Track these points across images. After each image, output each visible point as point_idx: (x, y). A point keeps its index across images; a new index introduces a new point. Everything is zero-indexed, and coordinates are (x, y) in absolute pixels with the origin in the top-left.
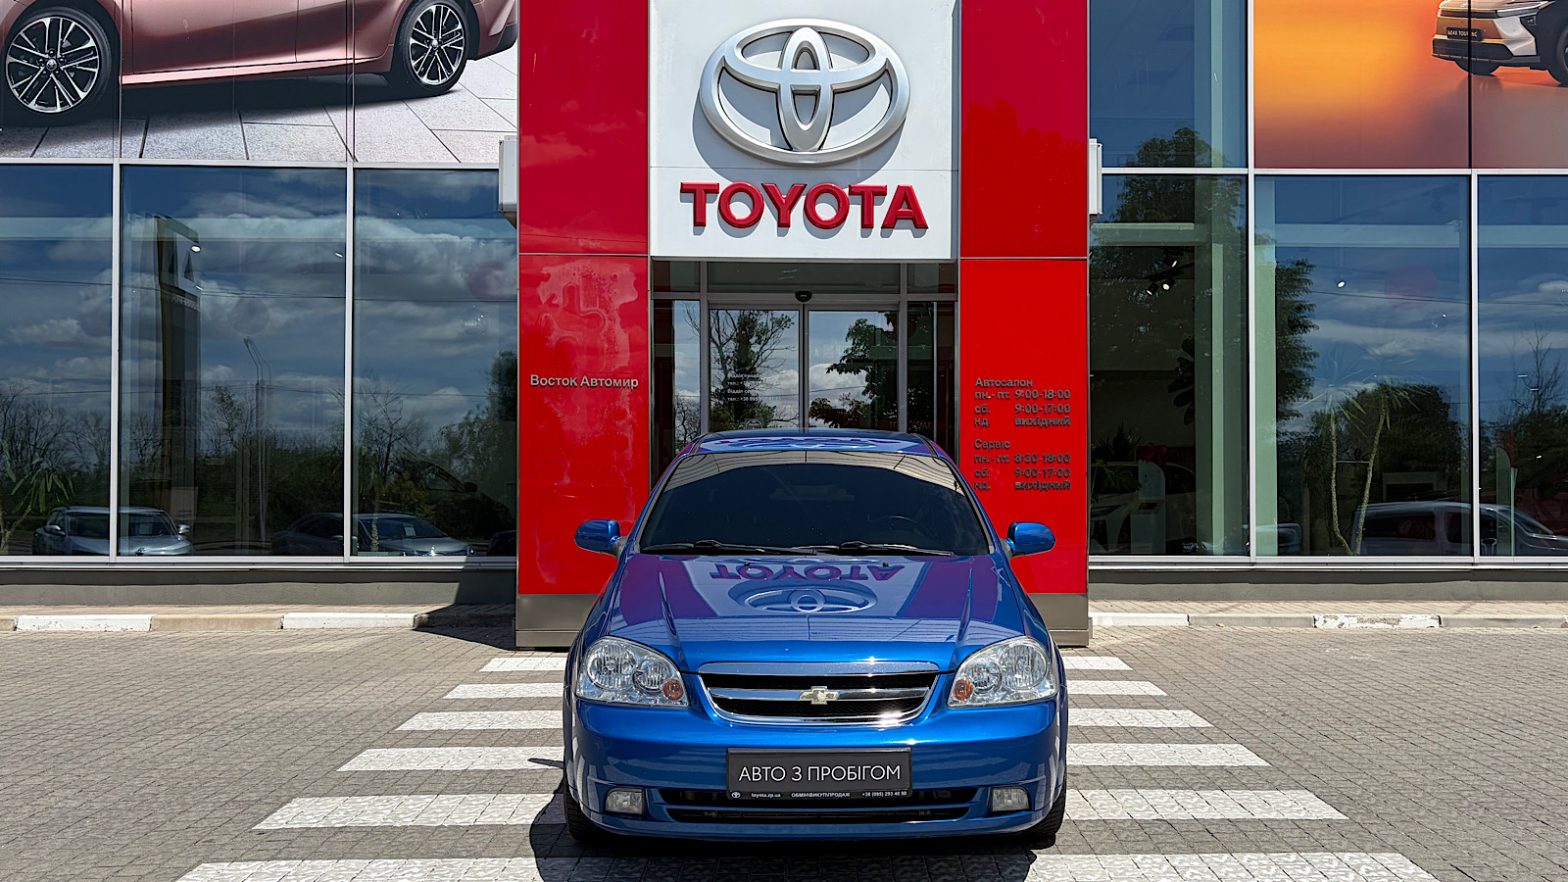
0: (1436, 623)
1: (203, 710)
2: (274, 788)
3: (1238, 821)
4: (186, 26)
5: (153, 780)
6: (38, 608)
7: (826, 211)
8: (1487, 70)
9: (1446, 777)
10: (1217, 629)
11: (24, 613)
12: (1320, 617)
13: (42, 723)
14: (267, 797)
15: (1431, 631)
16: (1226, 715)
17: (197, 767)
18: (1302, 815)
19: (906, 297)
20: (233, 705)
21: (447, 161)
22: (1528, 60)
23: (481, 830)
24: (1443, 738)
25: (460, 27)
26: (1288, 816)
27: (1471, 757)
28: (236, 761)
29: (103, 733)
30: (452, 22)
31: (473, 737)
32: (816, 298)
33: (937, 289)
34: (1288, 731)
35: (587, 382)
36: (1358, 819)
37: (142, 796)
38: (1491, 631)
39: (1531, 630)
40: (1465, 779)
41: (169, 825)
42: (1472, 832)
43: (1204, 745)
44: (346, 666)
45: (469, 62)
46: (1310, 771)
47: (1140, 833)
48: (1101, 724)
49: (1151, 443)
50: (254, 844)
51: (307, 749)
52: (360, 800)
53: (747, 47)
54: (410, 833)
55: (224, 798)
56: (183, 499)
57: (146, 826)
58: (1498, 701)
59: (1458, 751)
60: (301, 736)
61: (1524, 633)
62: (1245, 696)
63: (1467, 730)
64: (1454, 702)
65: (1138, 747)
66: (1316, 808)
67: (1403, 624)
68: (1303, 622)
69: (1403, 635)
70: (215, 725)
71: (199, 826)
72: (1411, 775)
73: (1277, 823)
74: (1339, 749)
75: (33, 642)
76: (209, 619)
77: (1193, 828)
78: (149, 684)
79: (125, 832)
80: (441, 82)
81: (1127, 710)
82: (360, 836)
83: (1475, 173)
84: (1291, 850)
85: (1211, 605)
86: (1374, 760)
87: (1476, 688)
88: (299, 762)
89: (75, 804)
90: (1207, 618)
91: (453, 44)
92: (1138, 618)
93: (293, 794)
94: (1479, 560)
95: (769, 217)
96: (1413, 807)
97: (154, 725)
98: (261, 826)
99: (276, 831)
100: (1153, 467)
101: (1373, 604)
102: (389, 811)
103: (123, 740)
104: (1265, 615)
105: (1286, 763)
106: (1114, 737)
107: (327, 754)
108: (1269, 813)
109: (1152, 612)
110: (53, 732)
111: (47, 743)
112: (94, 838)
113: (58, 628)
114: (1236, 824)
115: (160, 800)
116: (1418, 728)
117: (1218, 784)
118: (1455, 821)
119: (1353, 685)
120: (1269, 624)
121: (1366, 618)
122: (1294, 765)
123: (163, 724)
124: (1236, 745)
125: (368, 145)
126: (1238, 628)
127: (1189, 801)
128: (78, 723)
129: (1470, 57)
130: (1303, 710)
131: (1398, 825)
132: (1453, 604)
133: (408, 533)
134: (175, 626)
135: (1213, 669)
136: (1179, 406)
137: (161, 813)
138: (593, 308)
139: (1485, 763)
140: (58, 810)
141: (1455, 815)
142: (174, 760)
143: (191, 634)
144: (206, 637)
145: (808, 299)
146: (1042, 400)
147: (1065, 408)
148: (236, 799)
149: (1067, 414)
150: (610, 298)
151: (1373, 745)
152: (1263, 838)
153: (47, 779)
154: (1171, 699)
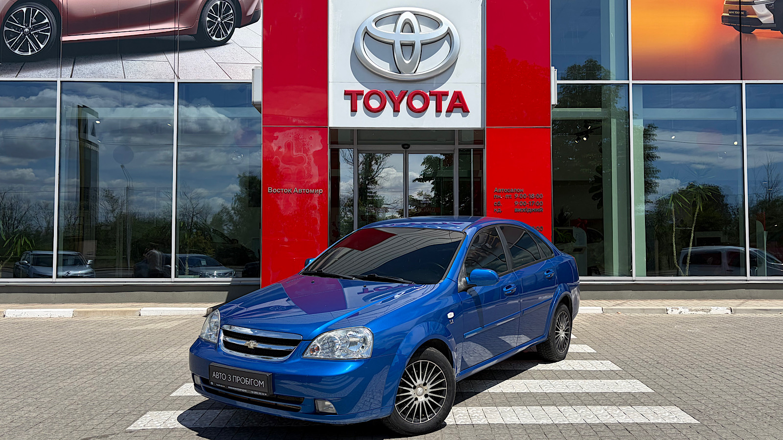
0: (729, 311)
1: (100, 361)
2: (137, 406)
3: (642, 424)
4: (95, 12)
5: (74, 401)
6: (16, 305)
7: (418, 104)
8: (749, 31)
9: (748, 399)
10: (617, 315)
11: (9, 308)
12: (670, 309)
13: (18, 369)
14: (134, 411)
15: (726, 316)
16: (628, 363)
17: (97, 394)
18: (675, 421)
19: (458, 146)
20: (115, 359)
21: (226, 79)
22: (769, 26)
24: (743, 376)
25: (232, 11)
26: (668, 421)
27: (759, 387)
28: (117, 390)
29: (49, 374)
30: (228, 9)
32: (412, 147)
33: (473, 142)
34: (661, 372)
35: (297, 191)
36: (705, 423)
37: (69, 410)
38: (758, 316)
39: (778, 315)
40: (758, 399)
41: (83, 428)
42: (766, 430)
43: (619, 380)
44: (173, 337)
45: (236, 29)
46: (676, 395)
47: (591, 431)
48: (564, 369)
49: (579, 218)
50: (128, 438)
51: (154, 383)
53: (378, 21)
54: (209, 431)
55: (111, 411)
56: (90, 246)
57: (71, 428)
58: (768, 355)
59: (752, 383)
60: (151, 376)
61: (775, 316)
62: (637, 352)
63: (755, 371)
64: (745, 356)
65: (585, 382)
66: (682, 416)
67: (712, 312)
68: (661, 311)
69: (713, 318)
70: (106, 370)
71: (99, 427)
72: (729, 397)
73: (662, 425)
74: (690, 382)
75: (13, 323)
76: (103, 311)
77: (618, 428)
78: (72, 347)
79: (60, 431)
80: (222, 39)
81: (577, 361)
82: (183, 433)
83: (744, 82)
85: (613, 302)
86: (709, 389)
87: (755, 347)
88: (150, 391)
89: (35, 415)
90: (612, 309)
91: (228, 20)
93: (147, 409)
94: (750, 279)
95: (389, 107)
96: (733, 416)
97: (75, 370)
98: (131, 428)
99: (138, 431)
100: (581, 230)
101: (695, 301)
102: (197, 419)
103: (60, 378)
104: (642, 308)
105: (663, 390)
106: (572, 376)
107: (164, 386)
108: (658, 419)
109: (583, 306)
110: (23, 374)
111: (20, 380)
112: (44, 435)
113: (26, 316)
114: (641, 426)
115: (78, 413)
116: (729, 370)
117: (629, 402)
118: (756, 424)
119: (691, 346)
120: (644, 312)
121: (693, 309)
122: (667, 392)
123: (80, 369)
124: (635, 380)
125: (185, 71)
126: (628, 314)
127: (615, 412)
128: (36, 369)
129: (741, 24)
130: (668, 360)
131: (726, 426)
132: (738, 302)
133: (203, 264)
134: (85, 315)
135: (618, 337)
136: (595, 200)
137: (79, 420)
138: (300, 153)
139: (767, 390)
140: (25, 418)
141: (755, 420)
142: (86, 390)
143: (94, 319)
144: (101, 320)
145: (408, 148)
146: (528, 199)
147: (541, 203)
148: (118, 412)
149: (541, 206)
150: (308, 148)
151: (706, 380)
152: (656, 434)
153: (20, 401)
154: (599, 355)
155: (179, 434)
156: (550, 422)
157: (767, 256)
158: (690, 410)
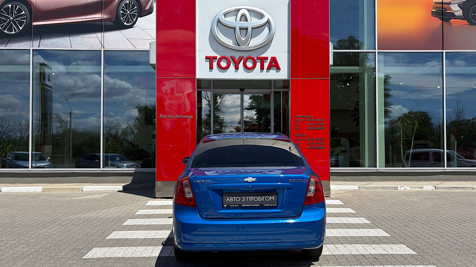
0: (434, 188)
1: (62, 218)
2: (87, 245)
3: (384, 255)
4: (52, 7)
5: (49, 242)
6: (7, 184)
7: (249, 64)
8: (448, 20)
9: (446, 240)
10: (367, 190)
11: (3, 186)
12: (399, 187)
13: (13, 223)
14: (85, 247)
15: (433, 191)
16: (375, 219)
17: (62, 237)
18: (403, 253)
19: (273, 90)
20: (71, 217)
21: (132, 48)
22: (460, 18)
23: (152, 258)
24: (442, 227)
25: (136, 7)
26: (399, 253)
27: (452, 233)
28: (74, 235)
29: (32, 226)
30: (134, 6)
31: (146, 227)
32: (246, 90)
33: (282, 87)
34: (395, 224)
35: (177, 117)
36: (421, 254)
37: (47, 247)
38: (451, 191)
39: (463, 190)
40: (451, 240)
41: (56, 257)
42: (456, 258)
43: (370, 229)
44: (104, 203)
45: (139, 18)
46: (403, 238)
47: (355, 259)
48: (337, 222)
49: (345, 132)
50: (83, 263)
51: (95, 231)
52: (114, 248)
53: (225, 15)
54: (131, 259)
55: (72, 248)
56: (48, 149)
57: (49, 257)
58: (457, 214)
59: (448, 231)
60: (93, 227)
61: (461, 191)
62: (380, 213)
63: (449, 224)
64: (444, 215)
65: (350, 230)
66: (407, 250)
67: (424, 189)
68: (394, 188)
69: (425, 192)
70: (66, 223)
71: (65, 257)
72: (434, 239)
73: (396, 255)
74: (411, 230)
75: (7, 196)
77: (370, 257)
78: (44, 209)
79: (43, 259)
80: (130, 24)
81: (345, 218)
82: (115, 260)
83: (444, 51)
84: (401, 264)
85: (365, 183)
86: (422, 234)
87: (450, 210)
88: (93, 236)
89: (26, 250)
90: (364, 187)
91: (134, 13)
92: (344, 187)
93: (93, 246)
94: (446, 169)
95: (232, 66)
96: (437, 250)
97: (47, 223)
98: (85, 257)
99: (89, 259)
100: (346, 139)
101: (414, 182)
102: (123, 252)
103: (39, 228)
104: (382, 186)
105: (396, 235)
106: (342, 227)
107: (102, 233)
108: (393, 252)
109: (348, 185)
110: (16, 226)
111: (15, 229)
112: (34, 261)
113: (14, 191)
114: (384, 256)
115: (52, 248)
116: (434, 223)
117: (376, 242)
118: (450, 255)
119: (412, 209)
120: (383, 189)
121: (413, 187)
122: (398, 236)
123: (50, 223)
124: (380, 229)
125: (108, 43)
126: (374, 190)
127: (368, 248)
128: (24, 223)
129: (443, 16)
130: (398, 217)
131: (433, 256)
132: (439, 182)
133: (117, 160)
134: (50, 190)
135: (369, 204)
136: (354, 121)
137: (53, 253)
138: (179, 94)
139: (456, 235)
140: (21, 252)
141: (450, 252)
142: (55, 235)
143: (55, 193)
144: (60, 194)
145: (243, 91)
146: (316, 121)
147: (323, 124)
148: (76, 248)
149: (323, 126)
150: (184, 91)
151: (421, 229)
152: (392, 260)
153: (17, 241)
154: (358, 214)
155: (113, 261)
156: (330, 254)
157: (457, 155)
158: (412, 247)
